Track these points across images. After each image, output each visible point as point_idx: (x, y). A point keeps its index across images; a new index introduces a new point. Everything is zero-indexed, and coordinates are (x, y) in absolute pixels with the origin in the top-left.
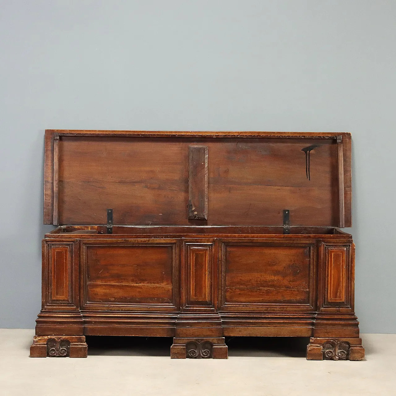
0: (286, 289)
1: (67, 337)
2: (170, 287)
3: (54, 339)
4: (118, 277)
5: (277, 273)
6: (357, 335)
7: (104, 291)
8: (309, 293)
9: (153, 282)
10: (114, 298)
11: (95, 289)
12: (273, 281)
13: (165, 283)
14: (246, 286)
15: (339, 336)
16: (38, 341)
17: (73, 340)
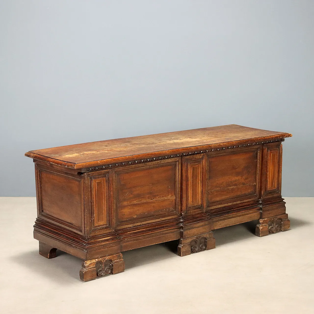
0: (242, 186)
1: (110, 257)
2: (174, 198)
3: (101, 261)
4: (139, 196)
5: (238, 174)
6: (284, 212)
7: (129, 210)
8: (255, 186)
9: (162, 196)
10: (136, 215)
11: (122, 211)
12: (236, 181)
13: (170, 196)
14: (220, 188)
15: (275, 215)
16: (89, 265)
17: (115, 259)
